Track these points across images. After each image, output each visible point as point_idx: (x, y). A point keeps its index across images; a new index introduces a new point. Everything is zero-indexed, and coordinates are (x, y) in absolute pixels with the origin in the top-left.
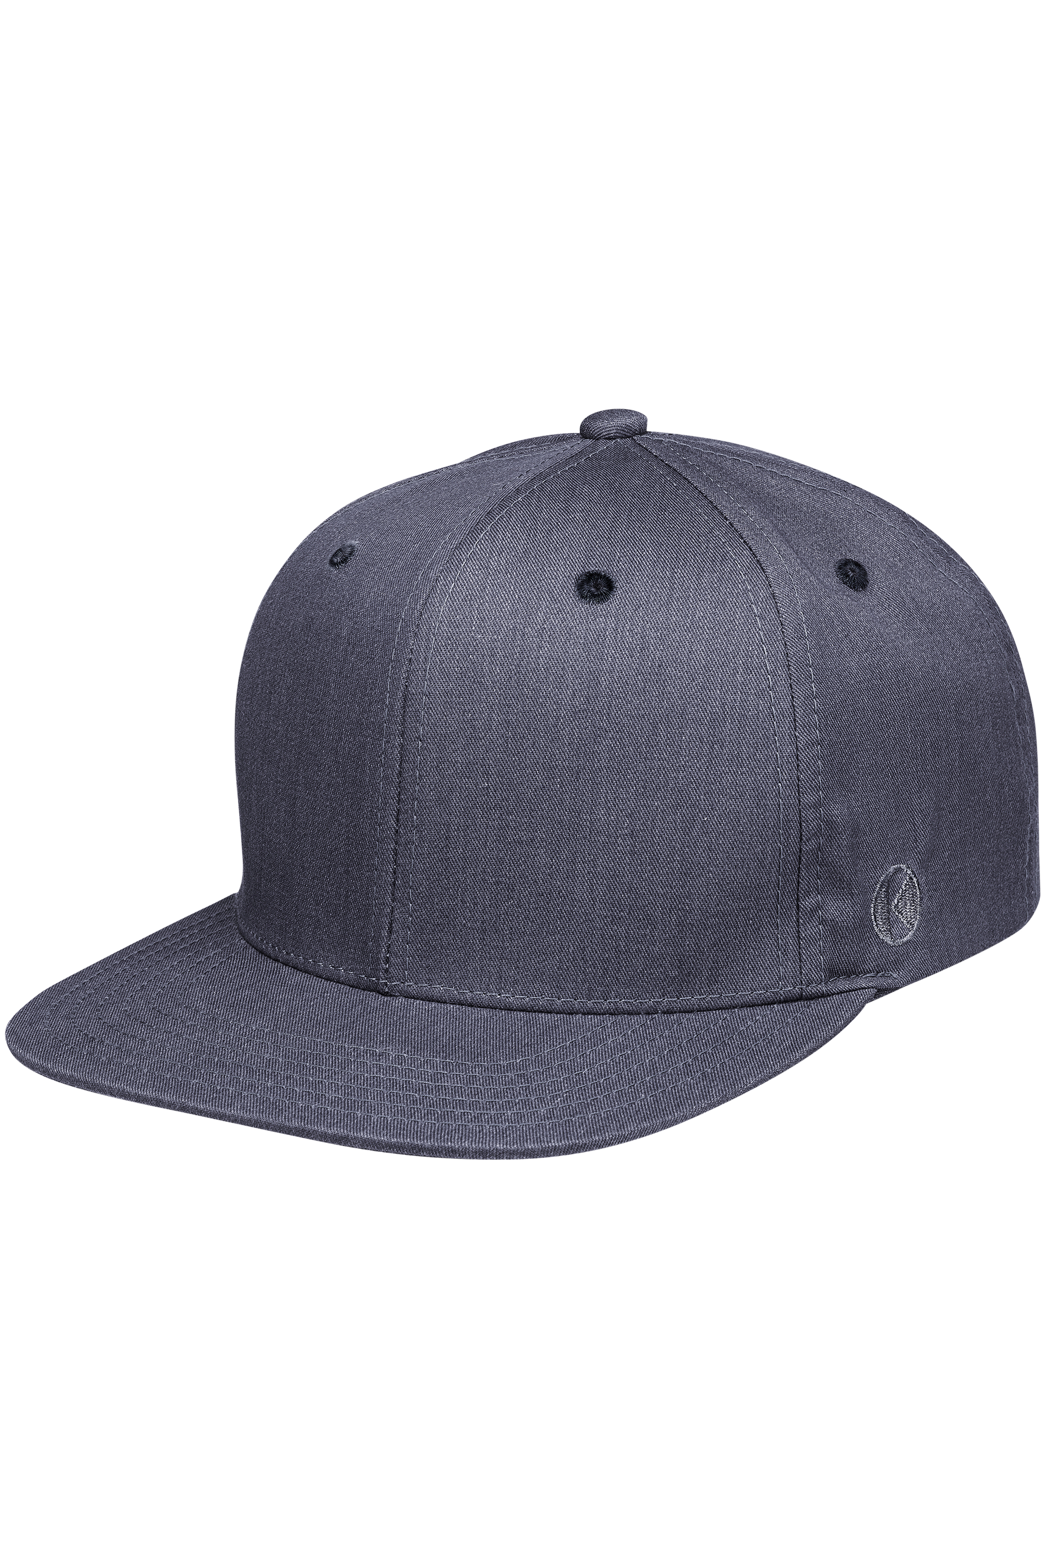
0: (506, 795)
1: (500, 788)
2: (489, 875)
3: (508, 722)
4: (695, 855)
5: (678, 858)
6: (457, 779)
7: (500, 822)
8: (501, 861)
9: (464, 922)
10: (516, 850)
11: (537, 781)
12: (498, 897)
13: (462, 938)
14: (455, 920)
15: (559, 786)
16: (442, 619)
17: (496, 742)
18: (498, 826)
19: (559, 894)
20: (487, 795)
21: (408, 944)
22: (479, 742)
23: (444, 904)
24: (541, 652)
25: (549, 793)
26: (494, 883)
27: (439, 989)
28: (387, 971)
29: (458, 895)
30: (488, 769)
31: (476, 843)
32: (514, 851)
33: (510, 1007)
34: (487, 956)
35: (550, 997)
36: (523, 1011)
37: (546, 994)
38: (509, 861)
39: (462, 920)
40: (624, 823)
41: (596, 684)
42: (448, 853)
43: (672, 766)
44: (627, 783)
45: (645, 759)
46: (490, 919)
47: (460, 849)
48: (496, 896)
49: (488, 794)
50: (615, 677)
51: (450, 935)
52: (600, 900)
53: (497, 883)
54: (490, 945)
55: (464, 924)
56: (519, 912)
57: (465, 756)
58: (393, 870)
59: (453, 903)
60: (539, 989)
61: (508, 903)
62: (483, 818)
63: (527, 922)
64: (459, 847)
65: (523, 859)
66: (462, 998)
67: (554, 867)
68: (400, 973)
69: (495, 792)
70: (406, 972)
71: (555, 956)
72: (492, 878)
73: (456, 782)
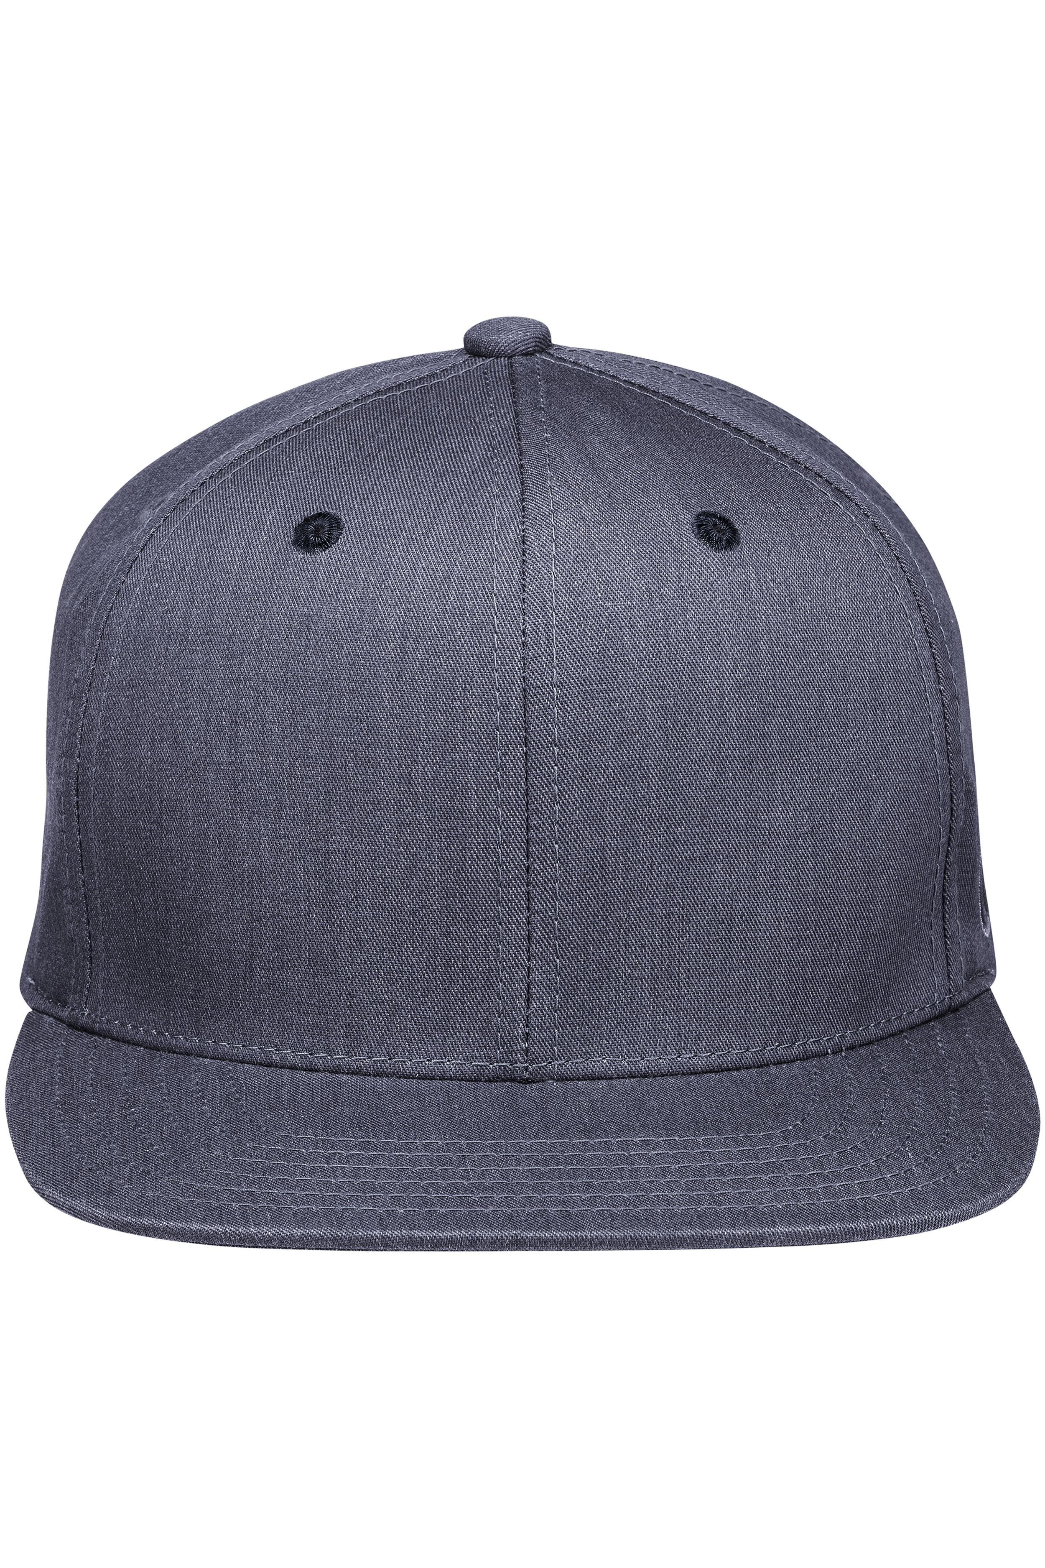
0: (672, 802)
1: (664, 794)
2: (658, 906)
3: (664, 708)
4: (876, 848)
5: (860, 855)
6: (609, 789)
7: (667, 837)
8: (670, 886)
9: (629, 971)
10: (689, 870)
11: (707, 778)
12: (670, 933)
13: (626, 992)
14: (617, 971)
15: (731, 782)
16: (556, 588)
17: (654, 736)
18: (665, 842)
19: (741, 918)
20: (648, 805)
21: (556, 1012)
22: (632, 738)
23: (602, 952)
24: (688, 616)
25: (721, 792)
26: (664, 915)
27: (602, 1063)
28: (527, 1051)
29: (620, 939)
30: (647, 771)
31: (639, 868)
32: (686, 871)
33: (694, 1070)
34: (660, 1010)
35: (738, 1050)
36: (711, 1071)
37: (734, 1046)
38: (681, 885)
39: (627, 969)
40: (803, 820)
41: (756, 649)
42: (606, 886)
43: (842, 741)
44: (801, 769)
45: (816, 737)
46: (662, 963)
47: (619, 879)
48: (668, 932)
49: (650, 804)
50: (773, 639)
51: (612, 991)
52: (784, 919)
53: (668, 916)
54: (664, 995)
55: (629, 975)
56: (697, 949)
57: (616, 758)
58: (526, 919)
59: (613, 949)
60: (726, 1042)
61: (683, 939)
62: (646, 835)
63: (707, 959)
64: (618, 877)
65: (698, 880)
66: (634, 1068)
67: (733, 885)
68: (548, 1050)
69: (658, 799)
70: (555, 1048)
71: (741, 997)
72: (661, 910)
73: (609, 793)
